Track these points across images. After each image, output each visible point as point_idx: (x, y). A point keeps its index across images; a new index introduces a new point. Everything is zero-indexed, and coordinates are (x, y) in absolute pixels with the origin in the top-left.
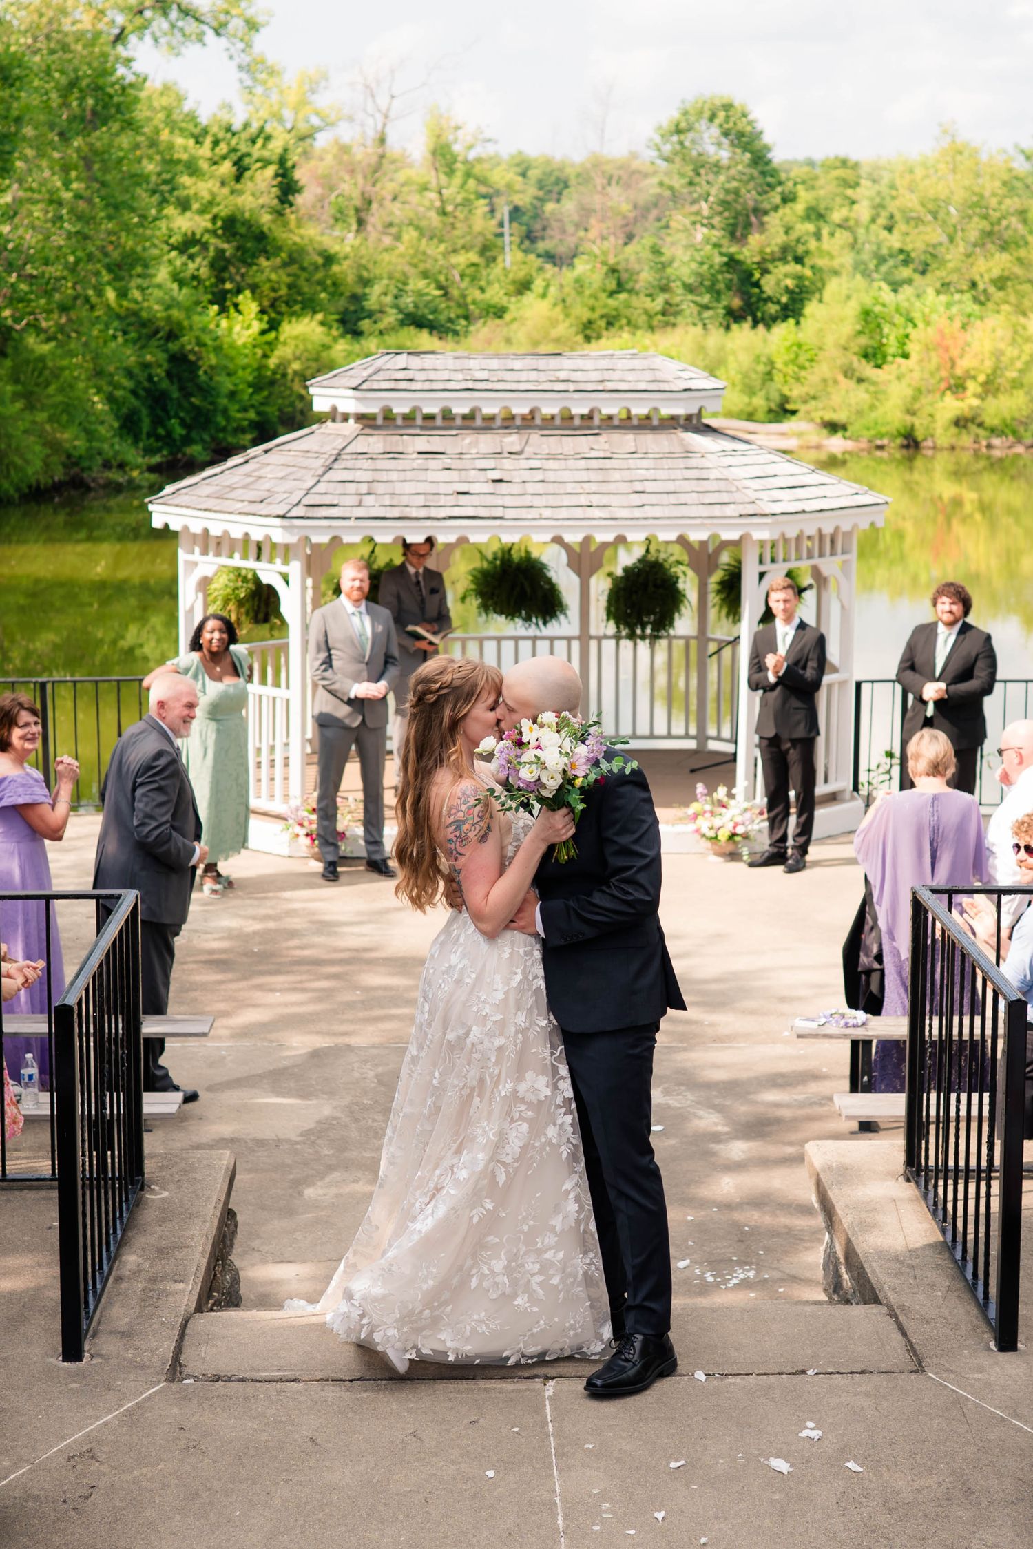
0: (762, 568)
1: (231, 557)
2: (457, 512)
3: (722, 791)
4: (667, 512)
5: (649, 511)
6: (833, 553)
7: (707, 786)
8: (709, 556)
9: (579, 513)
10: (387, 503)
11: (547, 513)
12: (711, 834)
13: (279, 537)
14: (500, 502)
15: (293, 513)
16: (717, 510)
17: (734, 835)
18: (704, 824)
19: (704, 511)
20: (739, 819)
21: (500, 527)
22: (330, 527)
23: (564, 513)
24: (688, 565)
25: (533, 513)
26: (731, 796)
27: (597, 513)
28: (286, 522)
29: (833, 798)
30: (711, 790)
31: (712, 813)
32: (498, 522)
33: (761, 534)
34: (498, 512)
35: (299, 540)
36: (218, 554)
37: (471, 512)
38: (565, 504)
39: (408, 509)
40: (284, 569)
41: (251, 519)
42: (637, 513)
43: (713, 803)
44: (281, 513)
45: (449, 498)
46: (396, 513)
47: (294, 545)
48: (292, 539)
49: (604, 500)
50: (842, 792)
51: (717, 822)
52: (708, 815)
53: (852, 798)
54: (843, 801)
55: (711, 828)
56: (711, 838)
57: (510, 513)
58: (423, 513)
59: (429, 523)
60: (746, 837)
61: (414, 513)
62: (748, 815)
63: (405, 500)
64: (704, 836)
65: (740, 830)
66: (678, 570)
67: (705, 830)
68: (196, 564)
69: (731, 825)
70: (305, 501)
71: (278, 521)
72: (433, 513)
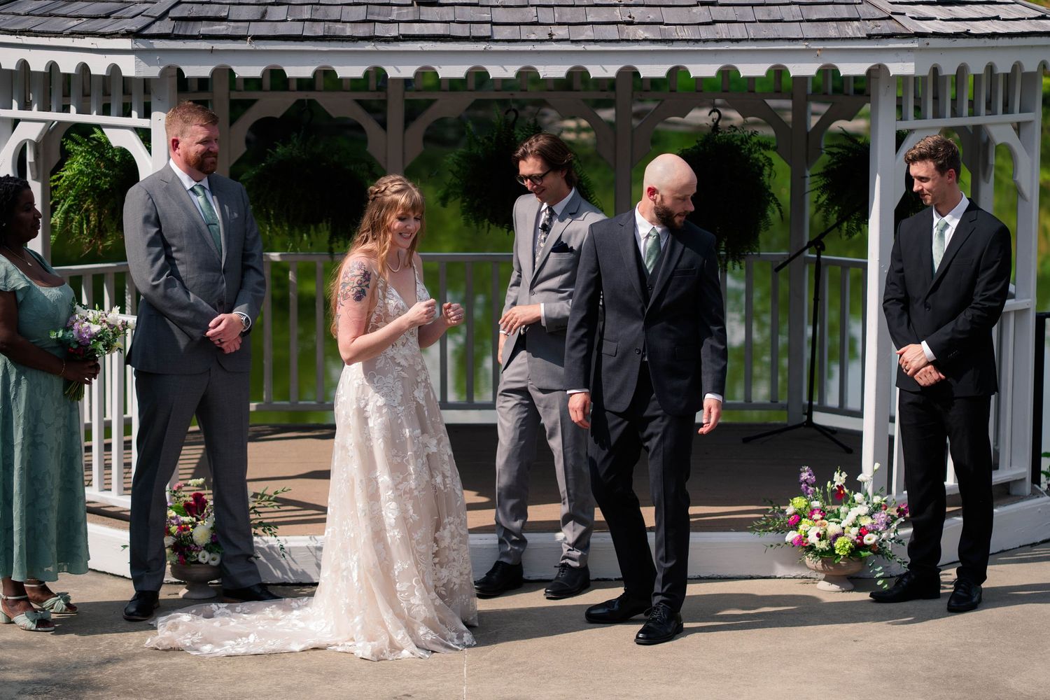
0: (903, 126)
1: (66, 109)
2: (416, 29)
3: (839, 478)
4: (753, 31)
5: (722, 31)
6: (1007, 109)
7: (815, 472)
8: (808, 134)
9: (611, 32)
10: (307, 16)
11: (561, 32)
12: (823, 545)
13: (130, 67)
14: (487, 17)
15: (154, 29)
16: (832, 30)
17: (858, 547)
18: (811, 530)
19: (810, 31)
20: (866, 522)
21: (485, 52)
22: (212, 51)
23: (588, 33)
24: (775, 149)
25: (541, 33)
26: (855, 486)
27: (641, 33)
28: (141, 44)
29: (1008, 492)
30: (823, 476)
31: (823, 512)
32: (481, 46)
33: (900, 68)
34: (484, 30)
35: (163, 73)
36: (46, 107)
37: (439, 29)
38: (589, 20)
39: (339, 25)
40: (144, 123)
41: (87, 42)
42: (705, 33)
43: (825, 498)
44: (134, 28)
45: (405, 10)
46: (319, 30)
47: (155, 79)
48: (153, 71)
49: (653, 15)
50: (1020, 481)
51: (833, 528)
52: (817, 516)
53: (1035, 494)
54: (1021, 498)
55: (821, 537)
56: (823, 552)
57: (502, 33)
58: (362, 30)
59: (369, 46)
60: (878, 550)
61: (348, 30)
62: (881, 517)
63: (334, 13)
64: (811, 548)
65: (870, 539)
66: (759, 155)
67: (813, 539)
68: (16, 122)
69: (855, 531)
70: (173, 13)
71: (126, 44)
72: (380, 30)
